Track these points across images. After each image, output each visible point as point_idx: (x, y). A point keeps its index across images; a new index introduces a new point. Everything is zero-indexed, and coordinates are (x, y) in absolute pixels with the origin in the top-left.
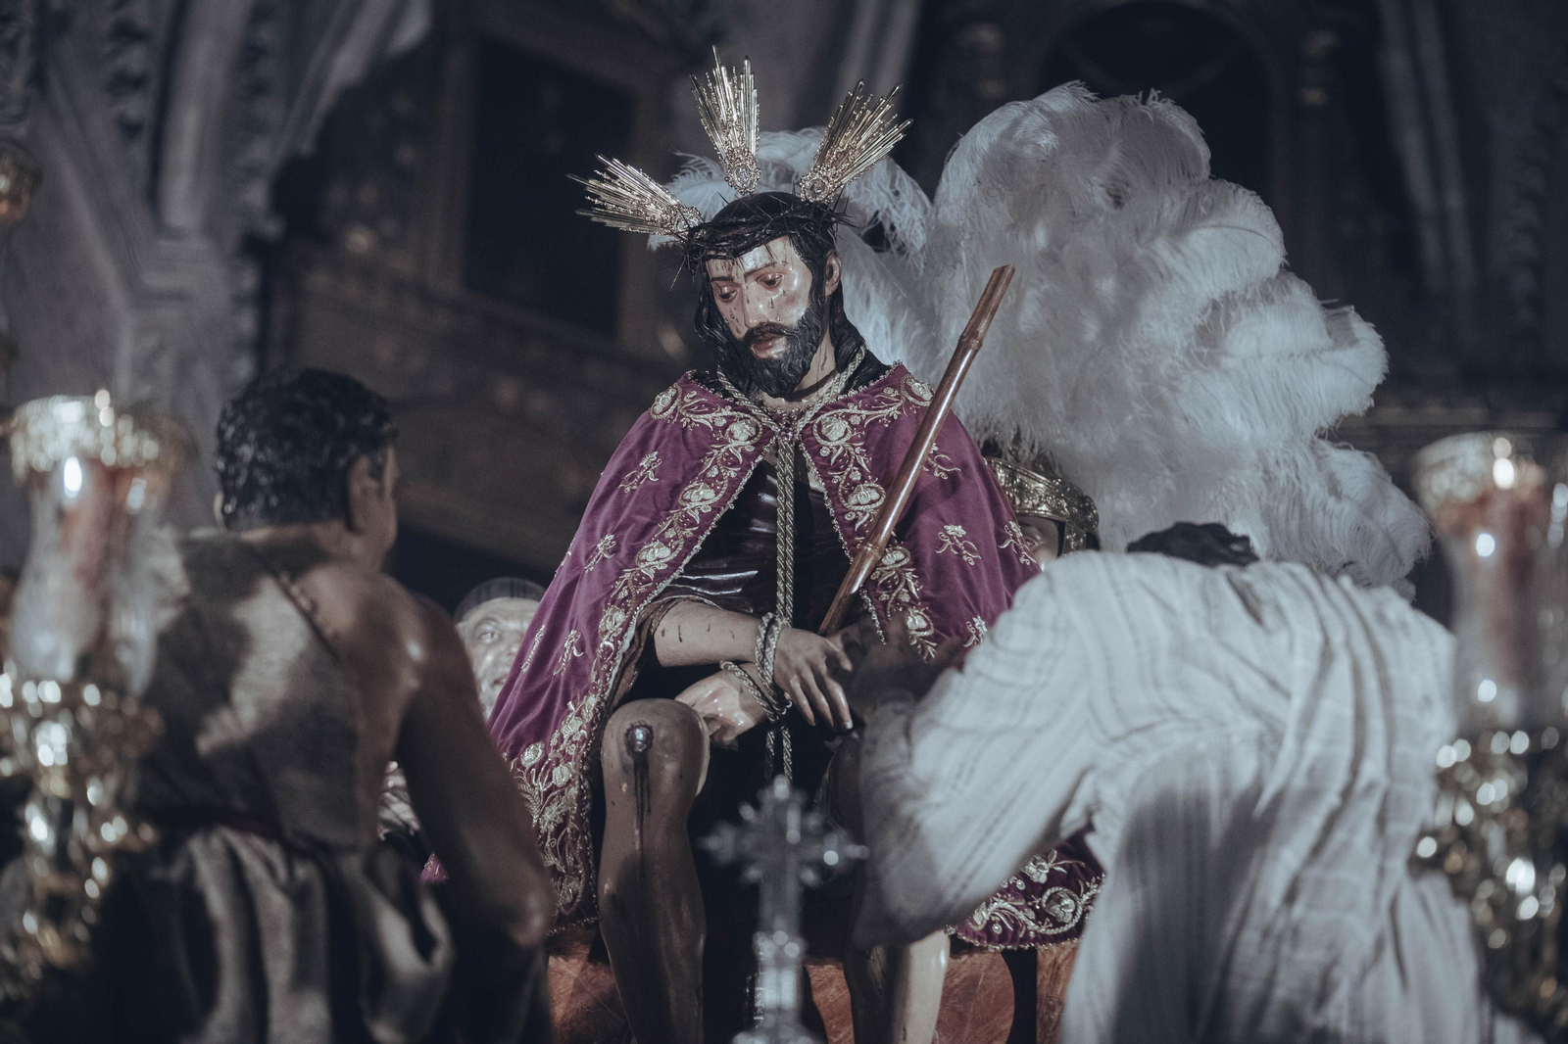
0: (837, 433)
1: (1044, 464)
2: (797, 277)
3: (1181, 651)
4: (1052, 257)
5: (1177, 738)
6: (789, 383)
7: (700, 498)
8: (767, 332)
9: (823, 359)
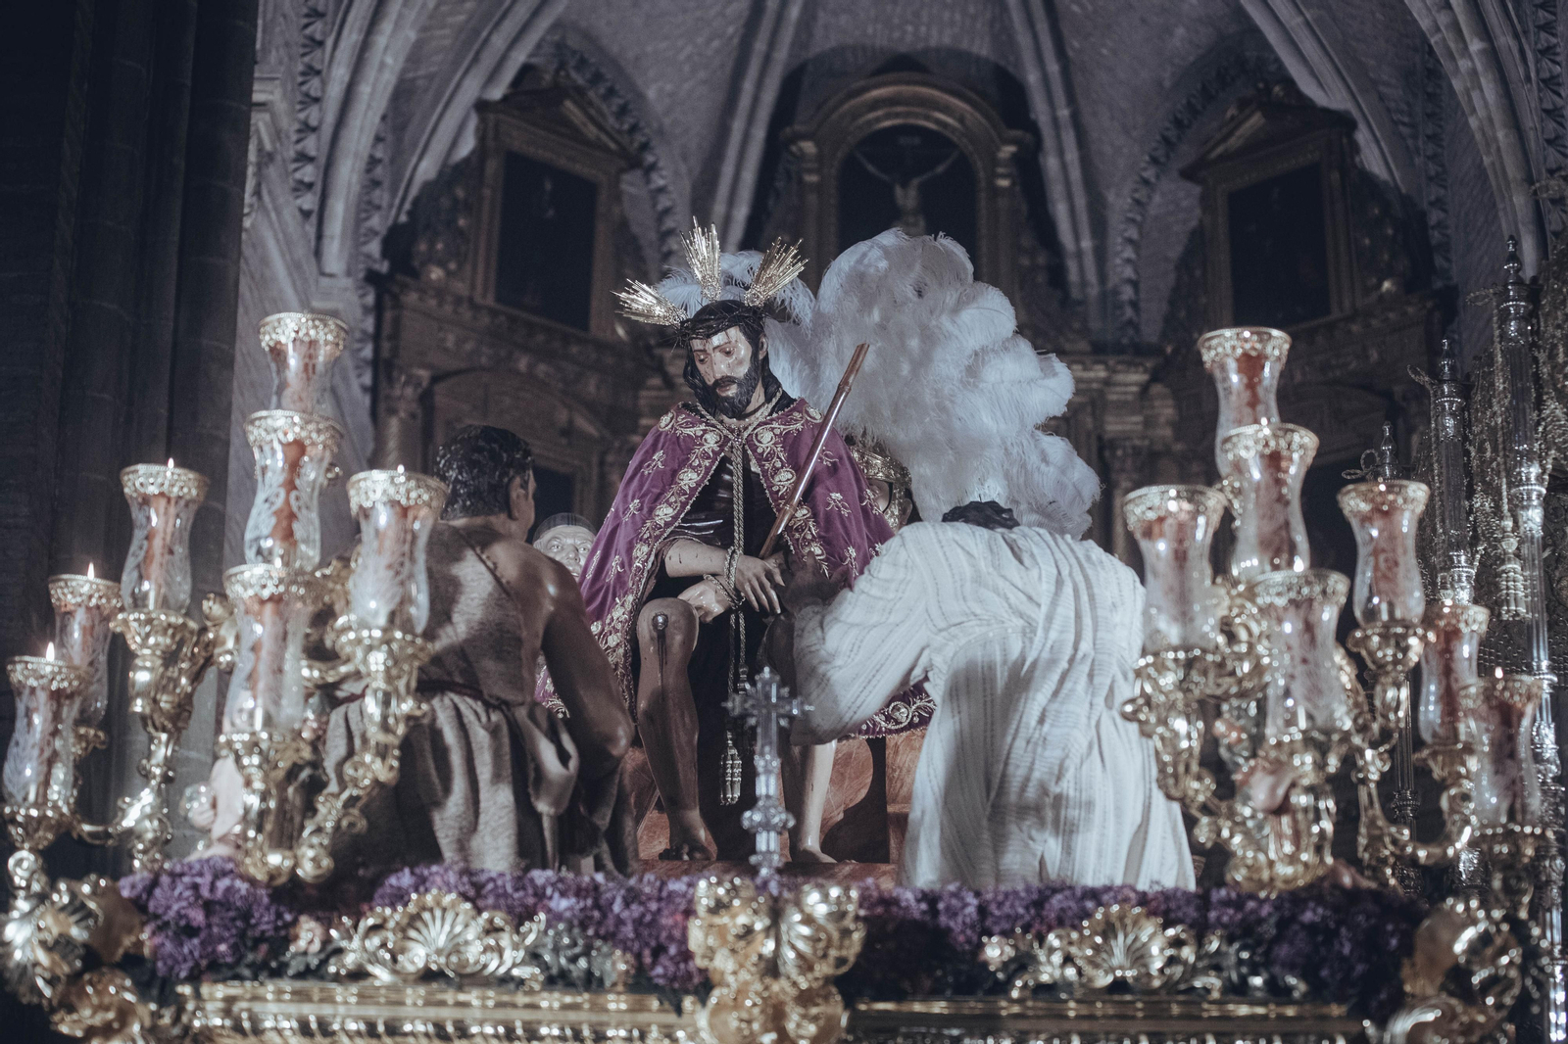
0: (767, 439)
1: (880, 449)
2: (744, 349)
3: (978, 580)
4: (882, 327)
5: (977, 630)
6: (739, 411)
7: (689, 479)
8: (727, 381)
9: (758, 396)
